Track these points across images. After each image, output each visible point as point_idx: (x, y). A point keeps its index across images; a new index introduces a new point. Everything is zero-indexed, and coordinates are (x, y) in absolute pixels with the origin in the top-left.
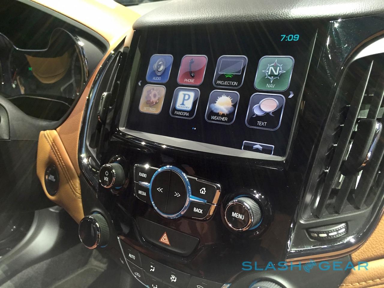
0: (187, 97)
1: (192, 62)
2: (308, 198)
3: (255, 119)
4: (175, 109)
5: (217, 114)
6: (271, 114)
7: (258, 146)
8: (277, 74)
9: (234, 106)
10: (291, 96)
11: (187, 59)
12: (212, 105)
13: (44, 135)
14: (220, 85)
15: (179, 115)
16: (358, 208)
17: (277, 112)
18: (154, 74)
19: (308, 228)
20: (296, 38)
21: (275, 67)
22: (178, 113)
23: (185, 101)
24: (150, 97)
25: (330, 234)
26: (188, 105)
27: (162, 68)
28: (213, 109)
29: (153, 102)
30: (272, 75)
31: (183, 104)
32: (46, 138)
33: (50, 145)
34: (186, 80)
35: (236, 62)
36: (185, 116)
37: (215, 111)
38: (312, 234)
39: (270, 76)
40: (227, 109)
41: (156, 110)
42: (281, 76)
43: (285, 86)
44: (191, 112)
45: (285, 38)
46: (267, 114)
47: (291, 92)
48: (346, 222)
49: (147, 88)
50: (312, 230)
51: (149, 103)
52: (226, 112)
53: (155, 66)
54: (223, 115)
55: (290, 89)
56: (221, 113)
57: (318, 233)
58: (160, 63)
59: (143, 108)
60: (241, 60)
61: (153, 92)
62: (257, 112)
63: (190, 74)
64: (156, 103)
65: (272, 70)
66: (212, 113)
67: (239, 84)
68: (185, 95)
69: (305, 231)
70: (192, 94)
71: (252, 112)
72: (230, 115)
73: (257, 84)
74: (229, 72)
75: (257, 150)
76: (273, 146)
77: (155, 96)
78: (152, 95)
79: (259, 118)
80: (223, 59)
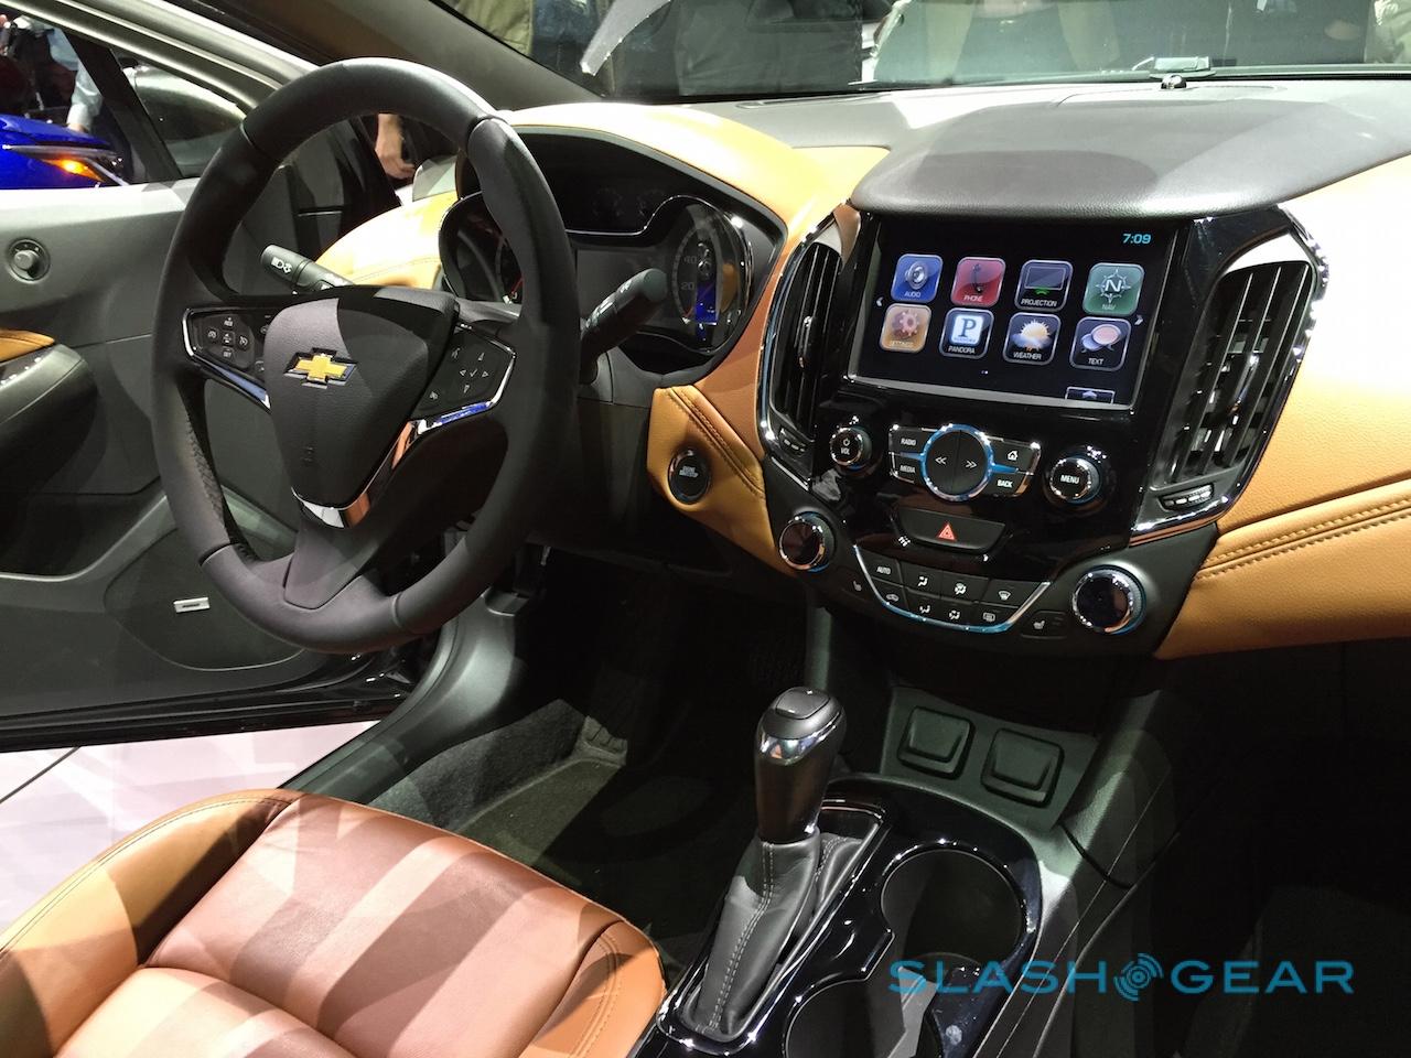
0: (970, 324)
1: (977, 269)
2: (1160, 466)
3: (1084, 356)
4: (948, 343)
5: (1024, 350)
6: (1109, 347)
7: (1090, 393)
8: (1118, 290)
9: (1052, 337)
10: (1139, 322)
11: (967, 264)
12: (1015, 336)
13: (669, 395)
14: (1026, 305)
15: (957, 353)
16: (1227, 467)
17: (1118, 345)
18: (907, 286)
19: (1162, 497)
20: (1146, 239)
21: (1116, 281)
22: (955, 349)
23: (967, 331)
24: (902, 325)
25: (1190, 499)
26: (974, 336)
27: (921, 277)
28: (1016, 342)
29: (907, 333)
30: (1111, 291)
31: (963, 335)
32: (675, 401)
33: (687, 412)
34: (967, 297)
35: (1054, 271)
36: (968, 354)
37: (1020, 345)
38: (1167, 503)
39: (1108, 293)
40: (1040, 341)
41: (915, 346)
42: (1124, 293)
43: (1130, 309)
44: (979, 347)
45: (1130, 239)
46: (1104, 348)
47: (1139, 317)
48: (1211, 484)
49: (893, 311)
50: (1166, 497)
51: (899, 335)
52: (1038, 345)
53: (909, 273)
54: (1034, 351)
55: (1138, 311)
56: (1030, 348)
57: (1174, 500)
58: (917, 269)
59: (888, 342)
60: (1063, 268)
61: (906, 317)
62: (1088, 345)
63: (973, 288)
64: (913, 334)
65: (1110, 286)
66: (1015, 348)
67: (1058, 306)
68: (966, 321)
69: (1157, 500)
70: (980, 320)
71: (1080, 345)
72: (1045, 351)
73: (1087, 306)
74: (1042, 287)
75: (1089, 399)
76: (1113, 393)
77: (910, 322)
78: (904, 322)
79: (1091, 354)
80: (1031, 265)
